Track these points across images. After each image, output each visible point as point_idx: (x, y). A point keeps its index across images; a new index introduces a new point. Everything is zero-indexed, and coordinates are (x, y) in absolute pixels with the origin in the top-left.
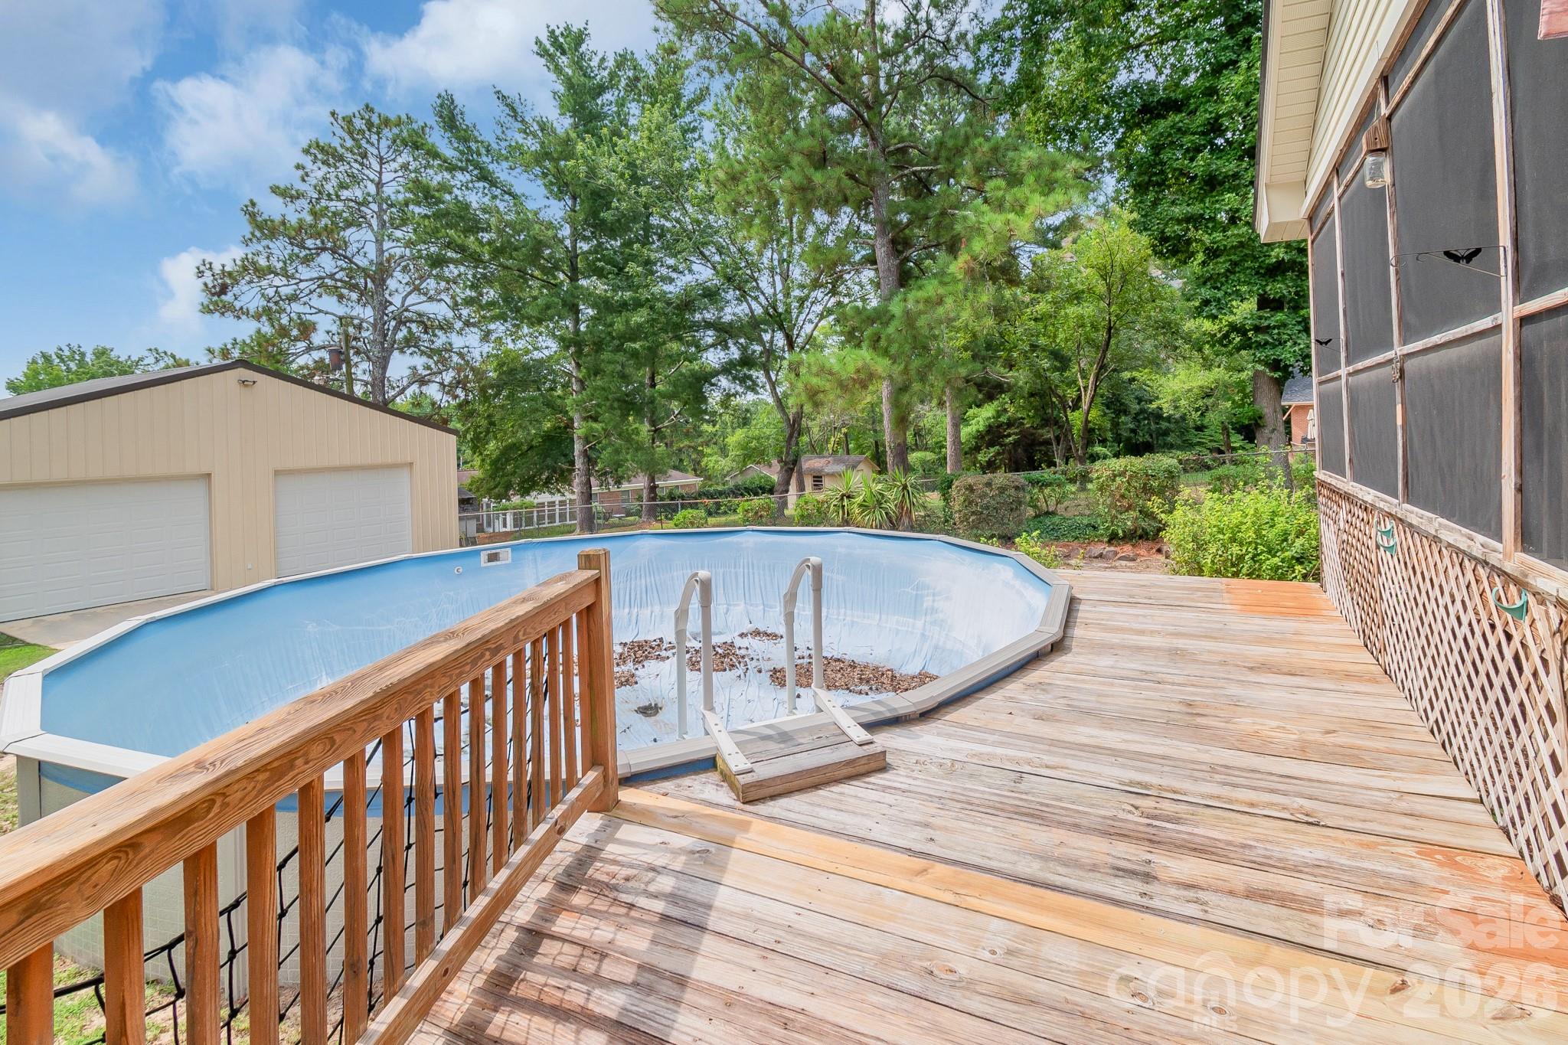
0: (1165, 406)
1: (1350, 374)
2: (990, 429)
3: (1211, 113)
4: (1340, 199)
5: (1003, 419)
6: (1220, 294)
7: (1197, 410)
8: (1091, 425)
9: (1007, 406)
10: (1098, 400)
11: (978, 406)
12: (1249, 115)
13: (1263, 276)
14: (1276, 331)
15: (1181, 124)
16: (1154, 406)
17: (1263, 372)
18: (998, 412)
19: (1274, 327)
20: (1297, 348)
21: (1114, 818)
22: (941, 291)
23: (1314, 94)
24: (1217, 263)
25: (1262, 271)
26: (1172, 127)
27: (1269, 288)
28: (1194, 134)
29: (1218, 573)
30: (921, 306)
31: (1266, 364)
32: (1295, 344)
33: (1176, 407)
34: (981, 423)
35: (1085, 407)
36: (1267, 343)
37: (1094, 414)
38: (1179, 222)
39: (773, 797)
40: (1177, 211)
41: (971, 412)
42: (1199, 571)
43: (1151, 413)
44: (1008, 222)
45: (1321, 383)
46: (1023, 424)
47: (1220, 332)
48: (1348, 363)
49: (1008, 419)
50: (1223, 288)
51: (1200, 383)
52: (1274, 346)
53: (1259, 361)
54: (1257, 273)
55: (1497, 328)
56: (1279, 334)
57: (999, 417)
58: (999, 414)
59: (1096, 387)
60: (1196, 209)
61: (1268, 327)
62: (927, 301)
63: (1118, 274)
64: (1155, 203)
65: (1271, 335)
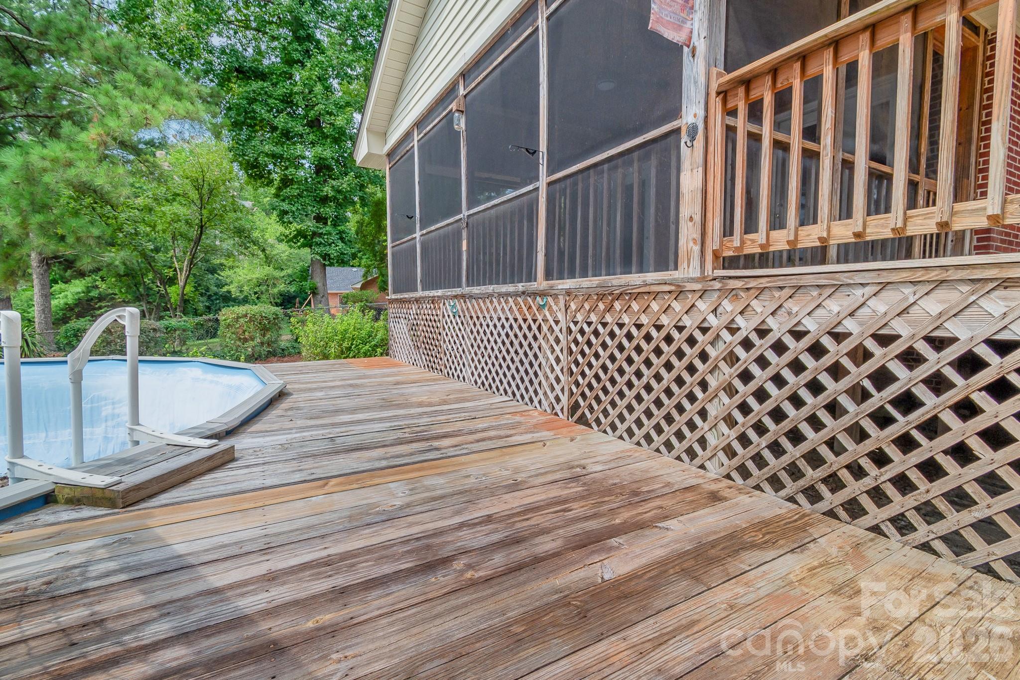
0: (233, 290)
1: (421, 236)
2: (79, 302)
3: (287, 89)
4: (418, 141)
5: (94, 293)
6: (294, 209)
7: (256, 293)
8: (186, 297)
9: (97, 283)
10: (191, 278)
11: (66, 282)
12: (311, 99)
13: (318, 202)
14: (326, 237)
15: (267, 89)
16: (225, 289)
17: (319, 260)
18: (88, 287)
19: (325, 234)
20: (337, 248)
21: (399, 438)
22: (69, 155)
23: (399, 82)
24: (292, 188)
25: (318, 199)
26: (262, 89)
27: (322, 210)
28: (276, 99)
29: (338, 357)
30: (47, 164)
31: (321, 256)
32: (337, 246)
33: (241, 291)
34: (70, 296)
35: (181, 284)
36: (321, 243)
37: (188, 289)
38: (267, 155)
39: (151, 496)
40: (267, 148)
41: (56, 287)
42: (326, 357)
43: (221, 296)
44: (145, 111)
45: (393, 247)
46: (114, 299)
47: (290, 234)
48: (421, 230)
49: (99, 294)
50: (296, 205)
51: (257, 276)
52: (325, 246)
53: (317, 254)
54: (315, 200)
55: (537, 189)
56: (327, 239)
57: (89, 292)
58: (88, 290)
59: (190, 269)
60: (278, 150)
61: (322, 234)
62: (54, 160)
63: (206, 187)
64: (249, 139)
65: (323, 238)
